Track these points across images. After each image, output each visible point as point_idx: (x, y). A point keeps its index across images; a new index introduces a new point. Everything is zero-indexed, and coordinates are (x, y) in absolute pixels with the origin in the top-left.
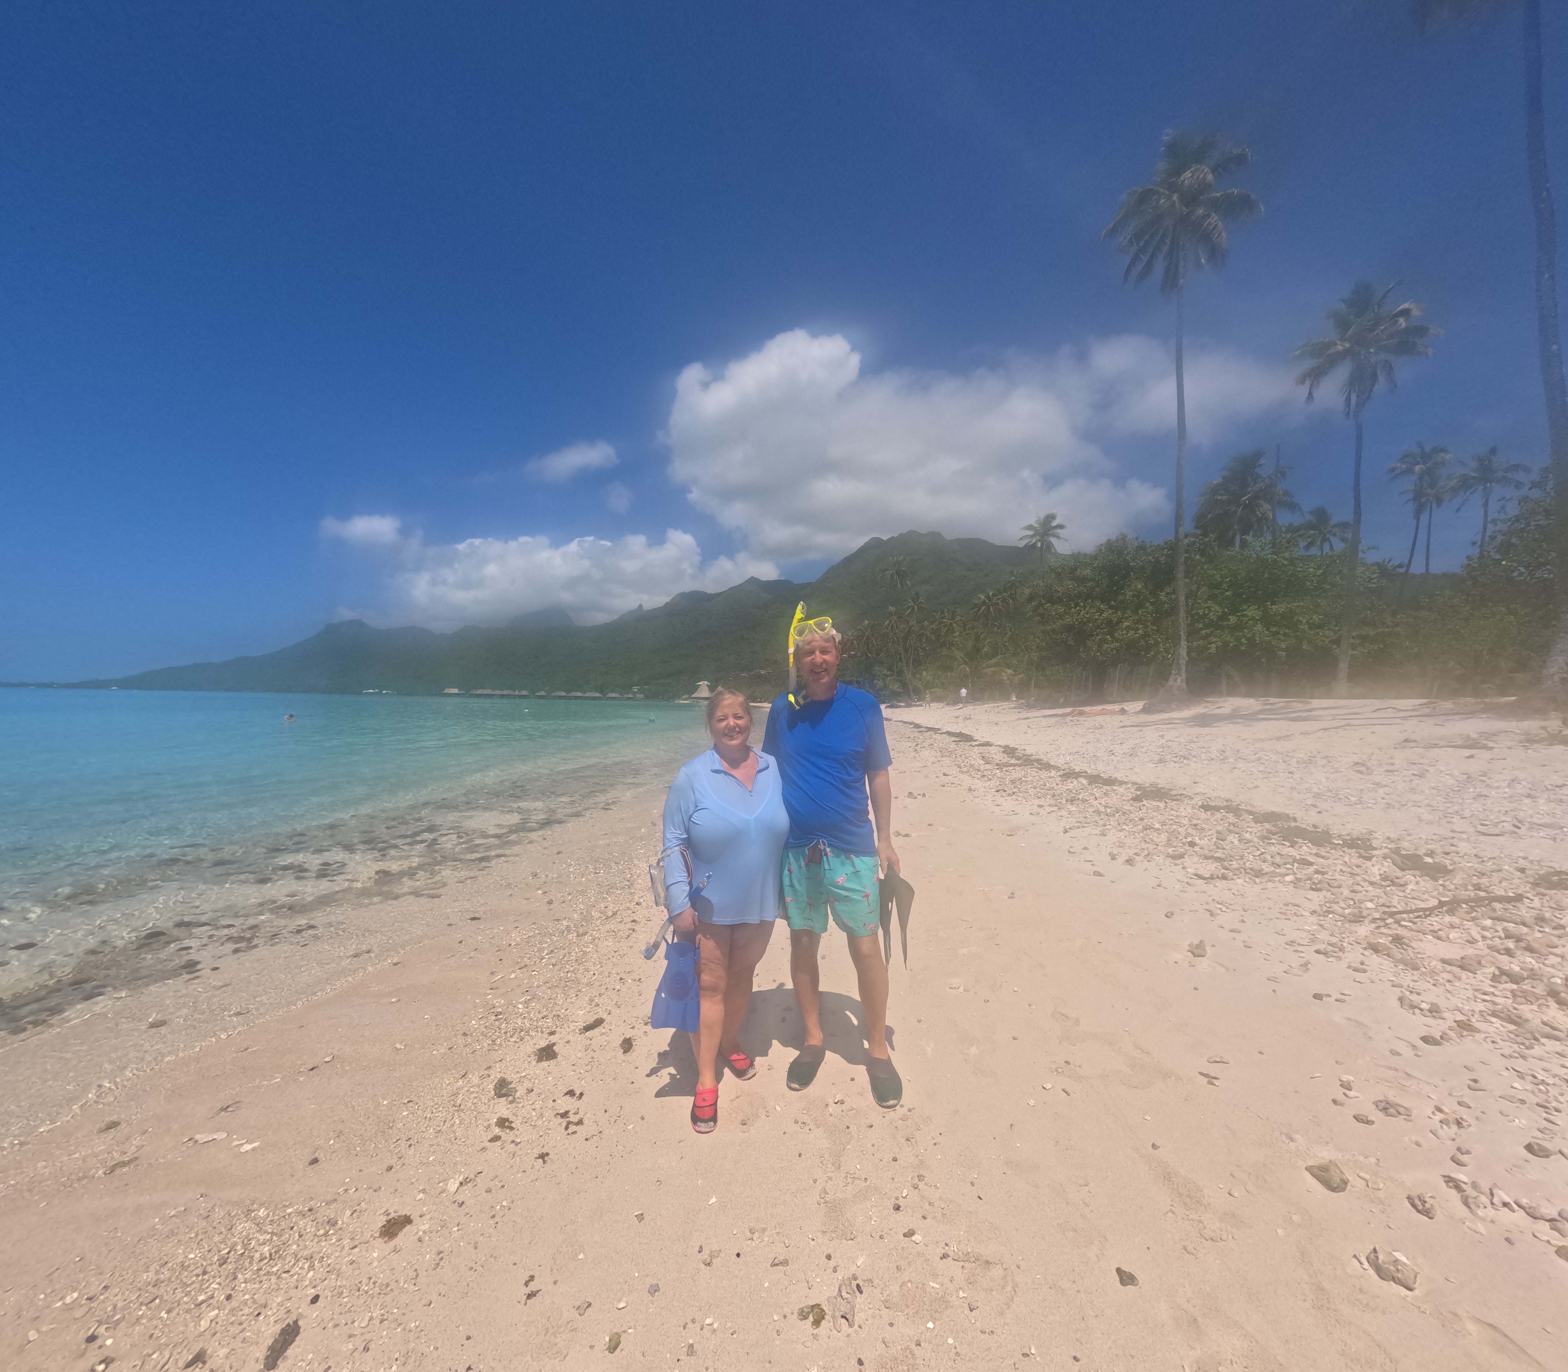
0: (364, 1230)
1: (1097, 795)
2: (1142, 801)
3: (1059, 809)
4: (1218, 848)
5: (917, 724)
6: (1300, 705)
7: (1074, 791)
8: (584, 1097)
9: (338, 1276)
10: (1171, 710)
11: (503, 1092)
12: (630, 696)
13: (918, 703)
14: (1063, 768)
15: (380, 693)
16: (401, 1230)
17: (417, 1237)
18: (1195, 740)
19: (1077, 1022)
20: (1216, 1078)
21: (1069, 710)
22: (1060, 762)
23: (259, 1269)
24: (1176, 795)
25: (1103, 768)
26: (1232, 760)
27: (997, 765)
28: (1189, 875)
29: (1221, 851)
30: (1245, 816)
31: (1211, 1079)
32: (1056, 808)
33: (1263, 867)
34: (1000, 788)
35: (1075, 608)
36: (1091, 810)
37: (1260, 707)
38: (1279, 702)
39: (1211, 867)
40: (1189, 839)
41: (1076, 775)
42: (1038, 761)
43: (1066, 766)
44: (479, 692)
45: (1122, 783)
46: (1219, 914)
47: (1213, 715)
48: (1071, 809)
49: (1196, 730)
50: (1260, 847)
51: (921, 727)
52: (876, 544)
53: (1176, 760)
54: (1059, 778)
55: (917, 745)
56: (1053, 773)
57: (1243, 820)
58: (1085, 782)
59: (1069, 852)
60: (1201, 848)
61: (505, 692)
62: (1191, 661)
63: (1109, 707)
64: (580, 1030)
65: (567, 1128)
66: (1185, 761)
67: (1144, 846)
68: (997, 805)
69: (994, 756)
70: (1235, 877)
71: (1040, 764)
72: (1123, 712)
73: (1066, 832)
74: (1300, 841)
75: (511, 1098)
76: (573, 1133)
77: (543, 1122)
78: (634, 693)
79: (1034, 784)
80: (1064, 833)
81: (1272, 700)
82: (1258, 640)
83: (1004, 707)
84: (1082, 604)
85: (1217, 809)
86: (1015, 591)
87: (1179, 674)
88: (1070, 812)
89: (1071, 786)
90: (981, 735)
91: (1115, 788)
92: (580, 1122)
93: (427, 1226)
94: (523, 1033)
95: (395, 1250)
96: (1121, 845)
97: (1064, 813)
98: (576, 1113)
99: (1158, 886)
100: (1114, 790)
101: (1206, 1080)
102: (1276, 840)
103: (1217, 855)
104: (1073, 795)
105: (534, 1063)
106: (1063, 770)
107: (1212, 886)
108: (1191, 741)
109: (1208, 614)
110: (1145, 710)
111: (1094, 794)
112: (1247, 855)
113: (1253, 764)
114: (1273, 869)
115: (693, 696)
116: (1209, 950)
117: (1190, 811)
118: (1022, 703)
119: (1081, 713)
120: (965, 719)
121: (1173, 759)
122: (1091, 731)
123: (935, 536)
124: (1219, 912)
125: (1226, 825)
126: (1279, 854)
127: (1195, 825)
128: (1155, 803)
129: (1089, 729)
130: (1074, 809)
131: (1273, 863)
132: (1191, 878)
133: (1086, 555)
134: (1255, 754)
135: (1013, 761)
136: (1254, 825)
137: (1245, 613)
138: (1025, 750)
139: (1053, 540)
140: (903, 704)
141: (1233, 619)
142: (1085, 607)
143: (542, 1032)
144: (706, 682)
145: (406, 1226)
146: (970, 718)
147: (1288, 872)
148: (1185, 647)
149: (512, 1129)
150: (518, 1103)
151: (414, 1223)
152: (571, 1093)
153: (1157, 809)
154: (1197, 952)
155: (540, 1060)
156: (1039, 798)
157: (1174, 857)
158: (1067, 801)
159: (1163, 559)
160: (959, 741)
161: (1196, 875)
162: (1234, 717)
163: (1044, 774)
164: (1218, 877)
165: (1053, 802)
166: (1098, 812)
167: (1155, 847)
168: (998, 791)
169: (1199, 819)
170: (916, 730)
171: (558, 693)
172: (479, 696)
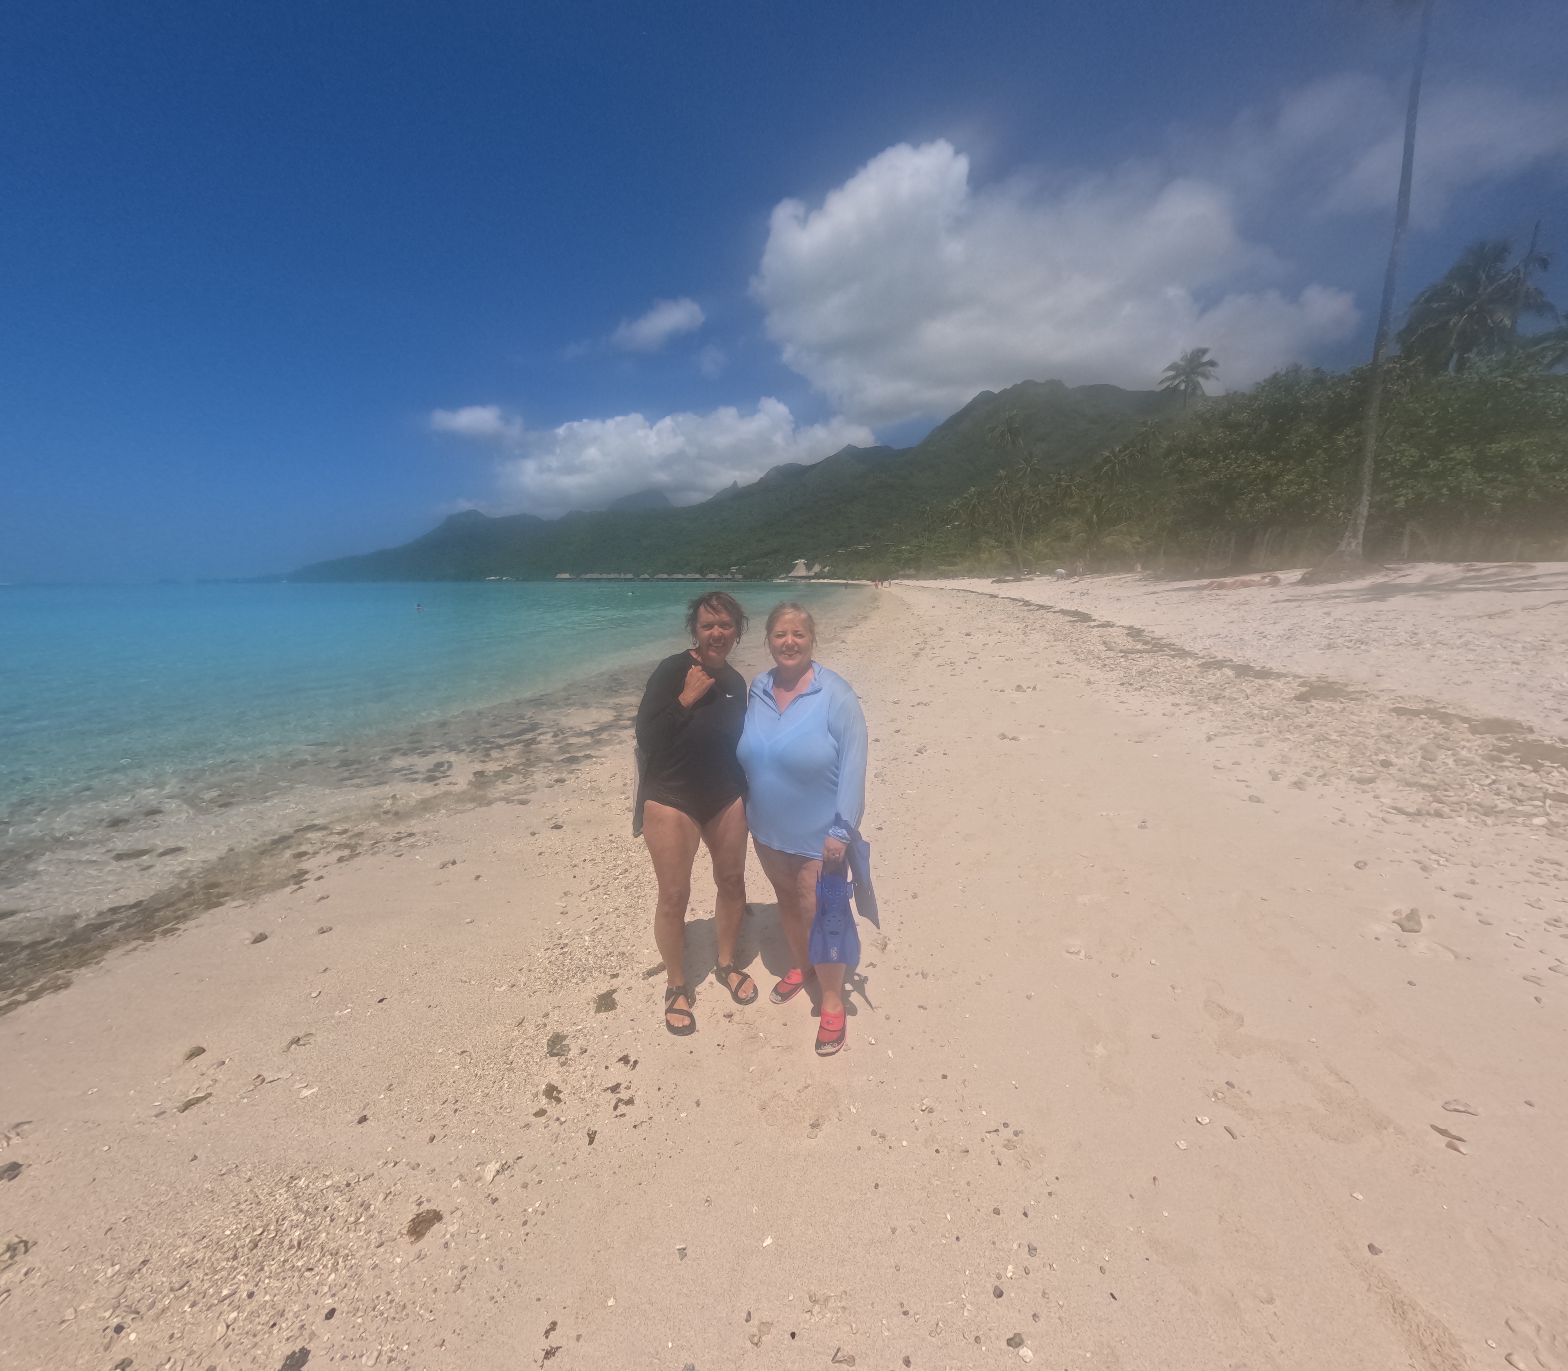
0: (393, 1222)
1: (1248, 692)
2: (1310, 701)
3: (1199, 709)
4: (1425, 770)
5: (1027, 601)
6: (1519, 570)
7: (1218, 686)
8: (638, 1066)
9: (358, 1284)
10: (1340, 580)
11: (555, 1051)
12: (729, 576)
13: (1028, 577)
14: (1201, 654)
15: (500, 580)
16: (428, 1228)
17: (443, 1241)
18: (1374, 618)
19: (1241, 1020)
20: (1460, 1139)
21: (1205, 582)
22: (1197, 647)
23: (285, 1261)
24: (1353, 692)
25: (1251, 656)
26: (1428, 646)
27: (1121, 651)
28: (1384, 808)
29: (1429, 775)
30: (1457, 724)
31: (1454, 1142)
32: (1195, 708)
33: (1498, 802)
34: (1126, 680)
35: (1224, 461)
36: (1242, 711)
37: (1461, 575)
38: (1489, 568)
39: (1415, 799)
40: (1382, 757)
41: (1219, 664)
42: (1169, 645)
43: (1204, 652)
44: (588, 576)
45: (1279, 676)
46: (1435, 869)
47: (1396, 586)
48: (1216, 710)
49: (1372, 606)
50: (1489, 773)
51: (1031, 604)
52: (985, 398)
53: (1350, 644)
54: (1198, 669)
55: (1027, 626)
56: (1190, 662)
57: (1456, 729)
58: (1230, 673)
59: (1215, 767)
60: (1400, 770)
61: (612, 576)
62: (1371, 519)
63: (1256, 577)
64: (643, 973)
65: (615, 1108)
66: (1363, 647)
67: (1318, 763)
68: (1122, 702)
69: (1116, 640)
70: (1454, 814)
71: (1173, 650)
72: (1275, 582)
73: (1209, 739)
74: (1548, 763)
75: (563, 1059)
76: (621, 1116)
77: (592, 1095)
78: (733, 574)
79: (1167, 676)
80: (1208, 741)
81: (1479, 565)
82: (1464, 489)
83: (1126, 580)
84: (1233, 456)
85: (1416, 713)
86: (1148, 444)
87: (1355, 536)
88: (1213, 714)
89: (1212, 679)
90: (1101, 614)
91: (1270, 682)
92: (630, 1102)
93: (456, 1227)
94: (585, 974)
95: (420, 1257)
96: (1285, 760)
97: (1205, 714)
98: (628, 1088)
99: (1342, 821)
100: (1270, 685)
101: (1443, 1140)
102: (1511, 761)
103: (1424, 781)
104: (1217, 692)
105: (592, 1013)
106: (1203, 658)
107: (1419, 825)
108: (1368, 620)
109: (1399, 460)
110: (1305, 581)
111: (1245, 691)
112: (1469, 782)
113: (1459, 651)
114: (1511, 805)
115: (790, 575)
116: (1424, 921)
117: (1377, 715)
118: (1148, 575)
119: (1221, 586)
120: (1082, 594)
121: (1346, 644)
122: (1234, 607)
123: (1055, 385)
124: (1435, 866)
125: (1431, 736)
126: (1521, 785)
127: (1388, 737)
128: (1327, 704)
129: (1231, 605)
130: (1219, 709)
131: (1512, 798)
132: (1388, 812)
133: (1243, 395)
134: (1460, 637)
135: (1139, 646)
136: (1471, 737)
137: (1452, 455)
138: (1153, 632)
139: (1201, 380)
140: (1011, 578)
141: (1433, 465)
142: (1236, 459)
143: (605, 973)
144: (803, 561)
145: (434, 1224)
146: (1087, 594)
147: (1535, 811)
148: (1368, 503)
149: (558, 1100)
150: (570, 1066)
151: (444, 1221)
152: (625, 1059)
153: (1330, 712)
154: (1406, 924)
155: (598, 1010)
156: (1174, 694)
157: (1361, 781)
158: (1209, 699)
159: (1347, 394)
160: (1075, 621)
161: (1395, 808)
162: (1424, 588)
163: (1178, 663)
164: (1428, 813)
165: (1191, 700)
166: (1251, 715)
167: (1332, 765)
168: (1122, 684)
169: (1390, 727)
170: (1026, 608)
171: (661, 576)
172: (589, 580)
